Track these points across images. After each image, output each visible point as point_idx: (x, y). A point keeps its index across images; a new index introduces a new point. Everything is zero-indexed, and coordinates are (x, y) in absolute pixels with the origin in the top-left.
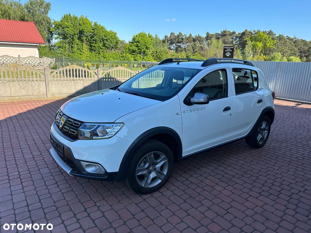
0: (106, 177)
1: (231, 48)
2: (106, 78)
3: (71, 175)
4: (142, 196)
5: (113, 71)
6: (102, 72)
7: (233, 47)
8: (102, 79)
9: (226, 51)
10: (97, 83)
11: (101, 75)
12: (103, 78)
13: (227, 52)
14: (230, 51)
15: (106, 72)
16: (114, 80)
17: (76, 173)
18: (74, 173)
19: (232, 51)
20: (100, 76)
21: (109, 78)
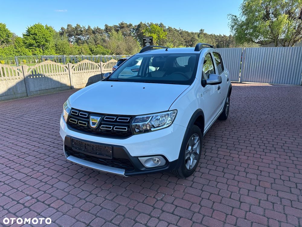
0: (167, 168)
1: (150, 39)
2: (33, 75)
3: (126, 175)
4: (187, 178)
5: (41, 66)
6: (28, 68)
7: (151, 38)
8: (28, 76)
9: (145, 41)
10: (23, 82)
11: (27, 72)
12: (30, 76)
13: (147, 42)
14: (149, 41)
15: (33, 67)
16: (43, 76)
17: (132, 172)
18: (130, 172)
19: (150, 41)
20: (26, 74)
21: (37, 75)
